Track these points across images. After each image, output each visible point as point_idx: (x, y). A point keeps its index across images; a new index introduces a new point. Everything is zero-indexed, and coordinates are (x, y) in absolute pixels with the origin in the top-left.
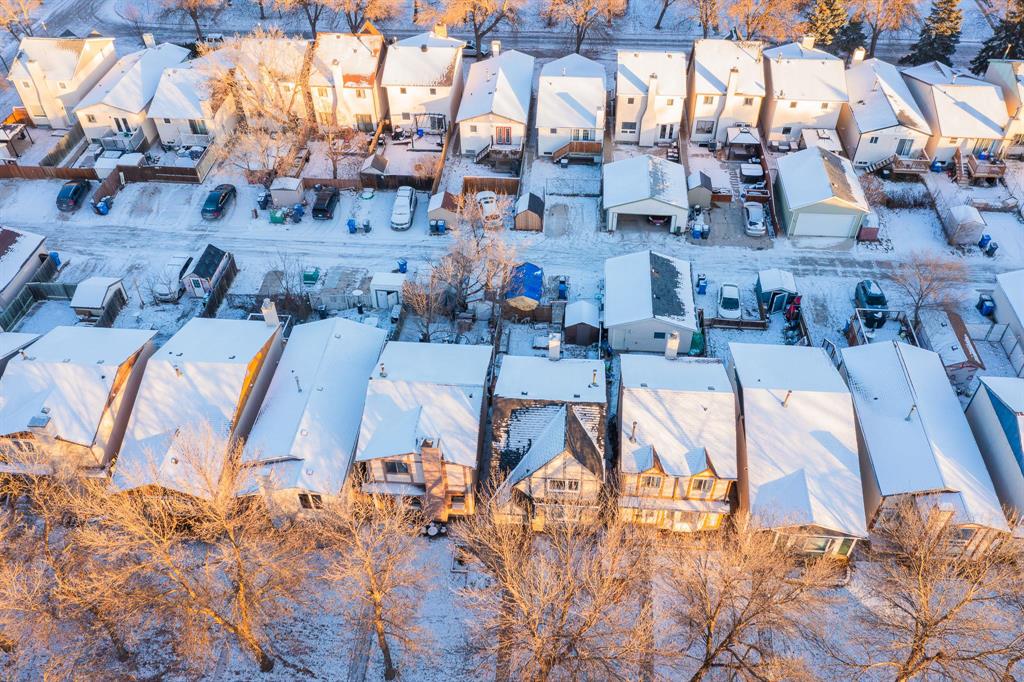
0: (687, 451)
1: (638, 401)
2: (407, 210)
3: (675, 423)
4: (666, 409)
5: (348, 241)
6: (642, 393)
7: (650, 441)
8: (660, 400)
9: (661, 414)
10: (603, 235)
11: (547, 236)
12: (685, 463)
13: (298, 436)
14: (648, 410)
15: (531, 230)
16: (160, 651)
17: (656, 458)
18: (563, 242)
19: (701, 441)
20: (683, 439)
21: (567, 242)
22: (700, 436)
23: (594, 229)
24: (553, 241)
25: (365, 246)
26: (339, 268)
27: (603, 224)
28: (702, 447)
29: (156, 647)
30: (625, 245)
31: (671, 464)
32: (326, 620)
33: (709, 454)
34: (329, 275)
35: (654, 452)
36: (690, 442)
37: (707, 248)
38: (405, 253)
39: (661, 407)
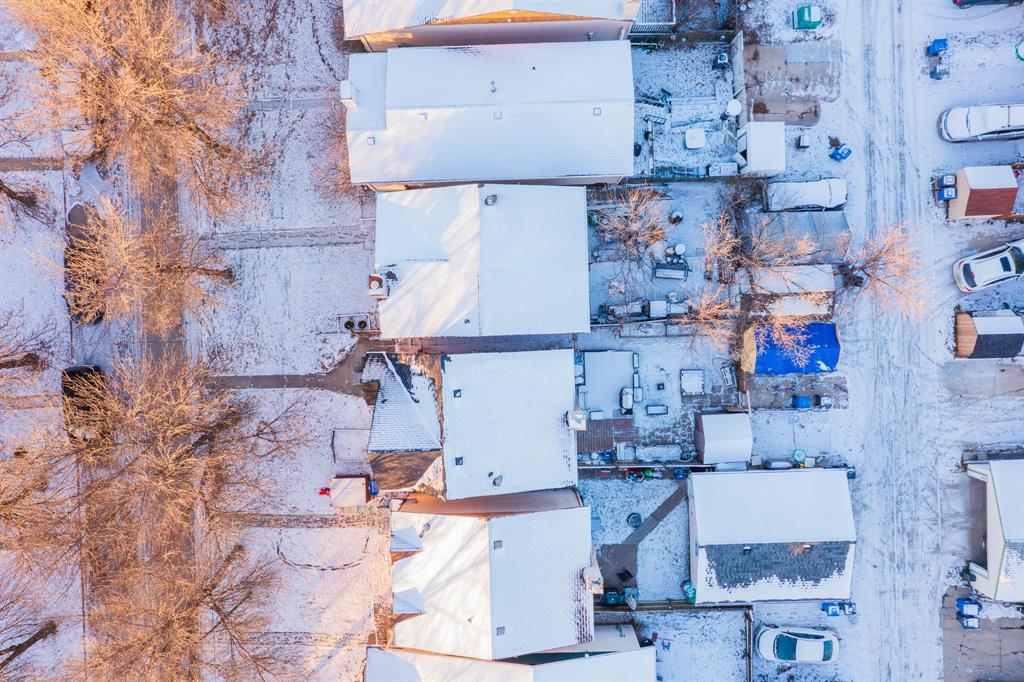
0: (420, 591)
1: (471, 537)
2: (977, 130)
3: (449, 581)
4: (466, 571)
5: (907, 50)
6: (482, 543)
7: (427, 547)
8: (475, 565)
9: (457, 565)
10: (957, 455)
11: (946, 367)
12: (406, 588)
13: (413, 113)
14: (463, 548)
15: (956, 341)
16: (229, 40)
17: (407, 554)
18: (933, 390)
19: (432, 610)
20: (432, 588)
21: (935, 399)
22: (437, 609)
23: (969, 439)
24: (935, 376)
25: (896, 80)
26: (838, 54)
27: (982, 455)
28: (426, 609)
29: (233, 34)
30: (934, 491)
31: (405, 570)
32: (274, 197)
33: (419, 617)
34: (818, 44)
35: (414, 553)
36: (429, 597)
37: (937, 619)
38: (883, 147)
39: (468, 564)
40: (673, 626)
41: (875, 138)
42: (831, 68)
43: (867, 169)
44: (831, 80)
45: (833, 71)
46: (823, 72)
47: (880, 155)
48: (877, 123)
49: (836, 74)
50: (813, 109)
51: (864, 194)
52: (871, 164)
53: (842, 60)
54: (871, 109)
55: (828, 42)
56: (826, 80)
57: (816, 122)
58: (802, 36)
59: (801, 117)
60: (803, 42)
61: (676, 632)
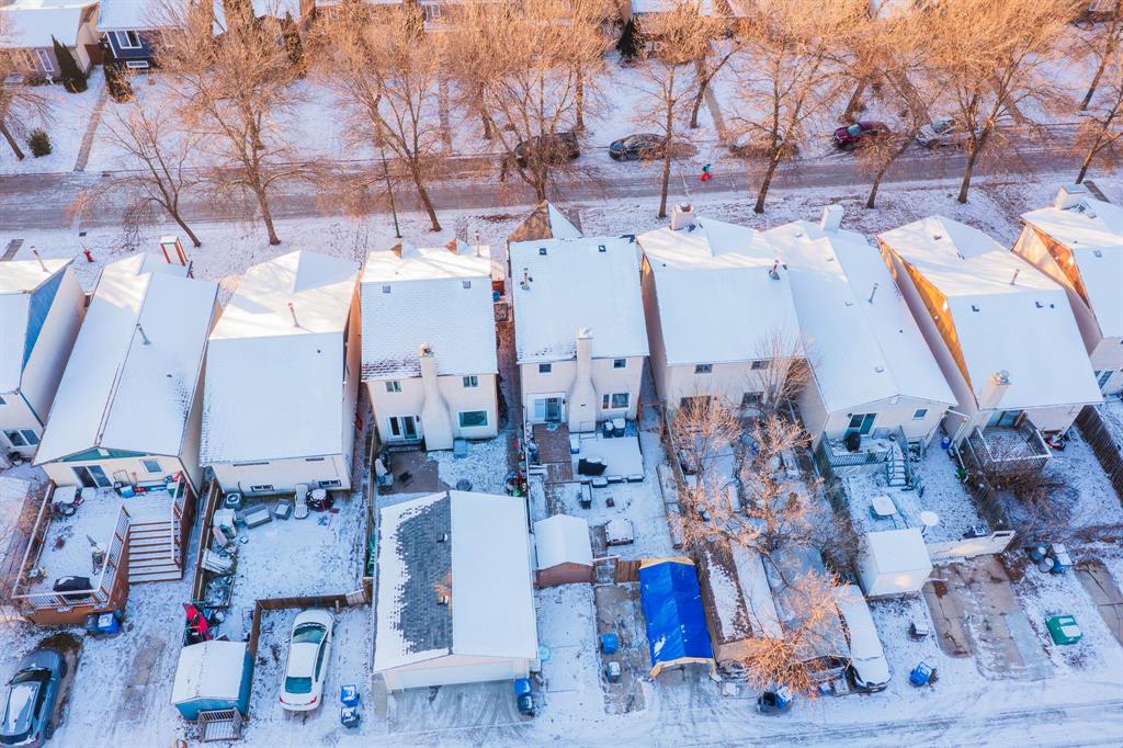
26: (1039, 676)
40: (345, 528)
41: (954, 730)
42: (1017, 667)
43: (911, 721)
44: (1004, 669)
45: (1015, 670)
46: (1010, 659)
47: (936, 737)
48: (974, 731)
49: (1013, 674)
50: (961, 650)
51: (881, 720)
52: (920, 727)
53: (1032, 681)
54: (988, 722)
55: (1047, 663)
56: (1001, 663)
57: (948, 654)
58: (1041, 631)
59: (947, 636)
60: (1034, 633)
61: (337, 530)
